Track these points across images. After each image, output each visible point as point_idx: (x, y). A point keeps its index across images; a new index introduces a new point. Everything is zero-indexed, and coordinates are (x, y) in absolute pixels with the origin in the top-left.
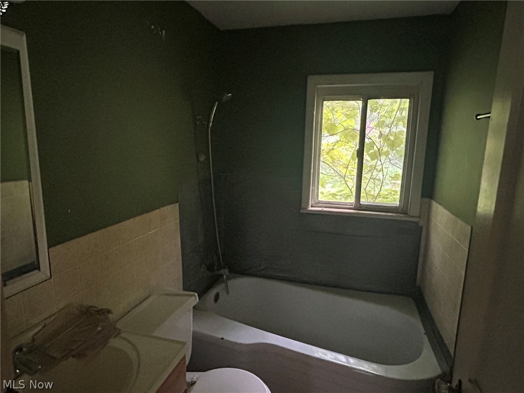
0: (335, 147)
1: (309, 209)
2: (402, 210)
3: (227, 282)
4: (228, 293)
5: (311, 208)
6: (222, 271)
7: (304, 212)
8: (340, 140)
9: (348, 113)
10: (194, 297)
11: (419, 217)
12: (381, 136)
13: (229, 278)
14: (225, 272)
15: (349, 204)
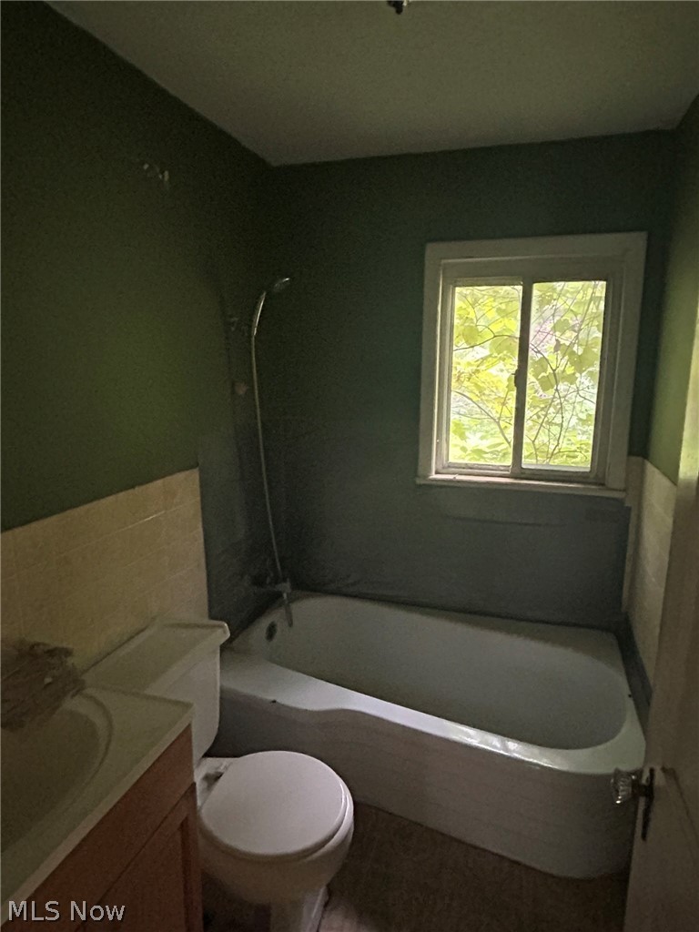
0: (482, 368)
1: (431, 477)
2: (596, 476)
3: (288, 606)
4: (291, 625)
5: (434, 476)
6: (280, 587)
7: (422, 482)
8: (490, 356)
9: (503, 306)
10: (220, 631)
11: (625, 490)
12: (558, 346)
13: (292, 600)
14: (285, 588)
15: (502, 468)
